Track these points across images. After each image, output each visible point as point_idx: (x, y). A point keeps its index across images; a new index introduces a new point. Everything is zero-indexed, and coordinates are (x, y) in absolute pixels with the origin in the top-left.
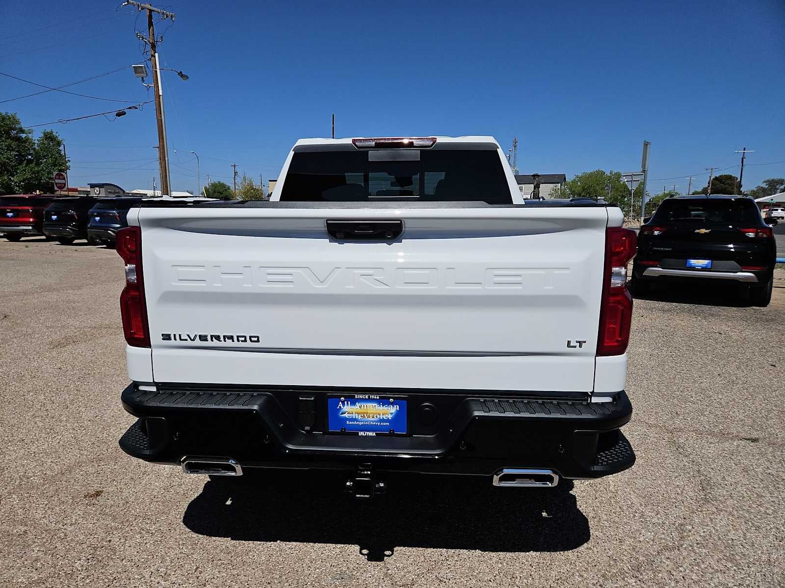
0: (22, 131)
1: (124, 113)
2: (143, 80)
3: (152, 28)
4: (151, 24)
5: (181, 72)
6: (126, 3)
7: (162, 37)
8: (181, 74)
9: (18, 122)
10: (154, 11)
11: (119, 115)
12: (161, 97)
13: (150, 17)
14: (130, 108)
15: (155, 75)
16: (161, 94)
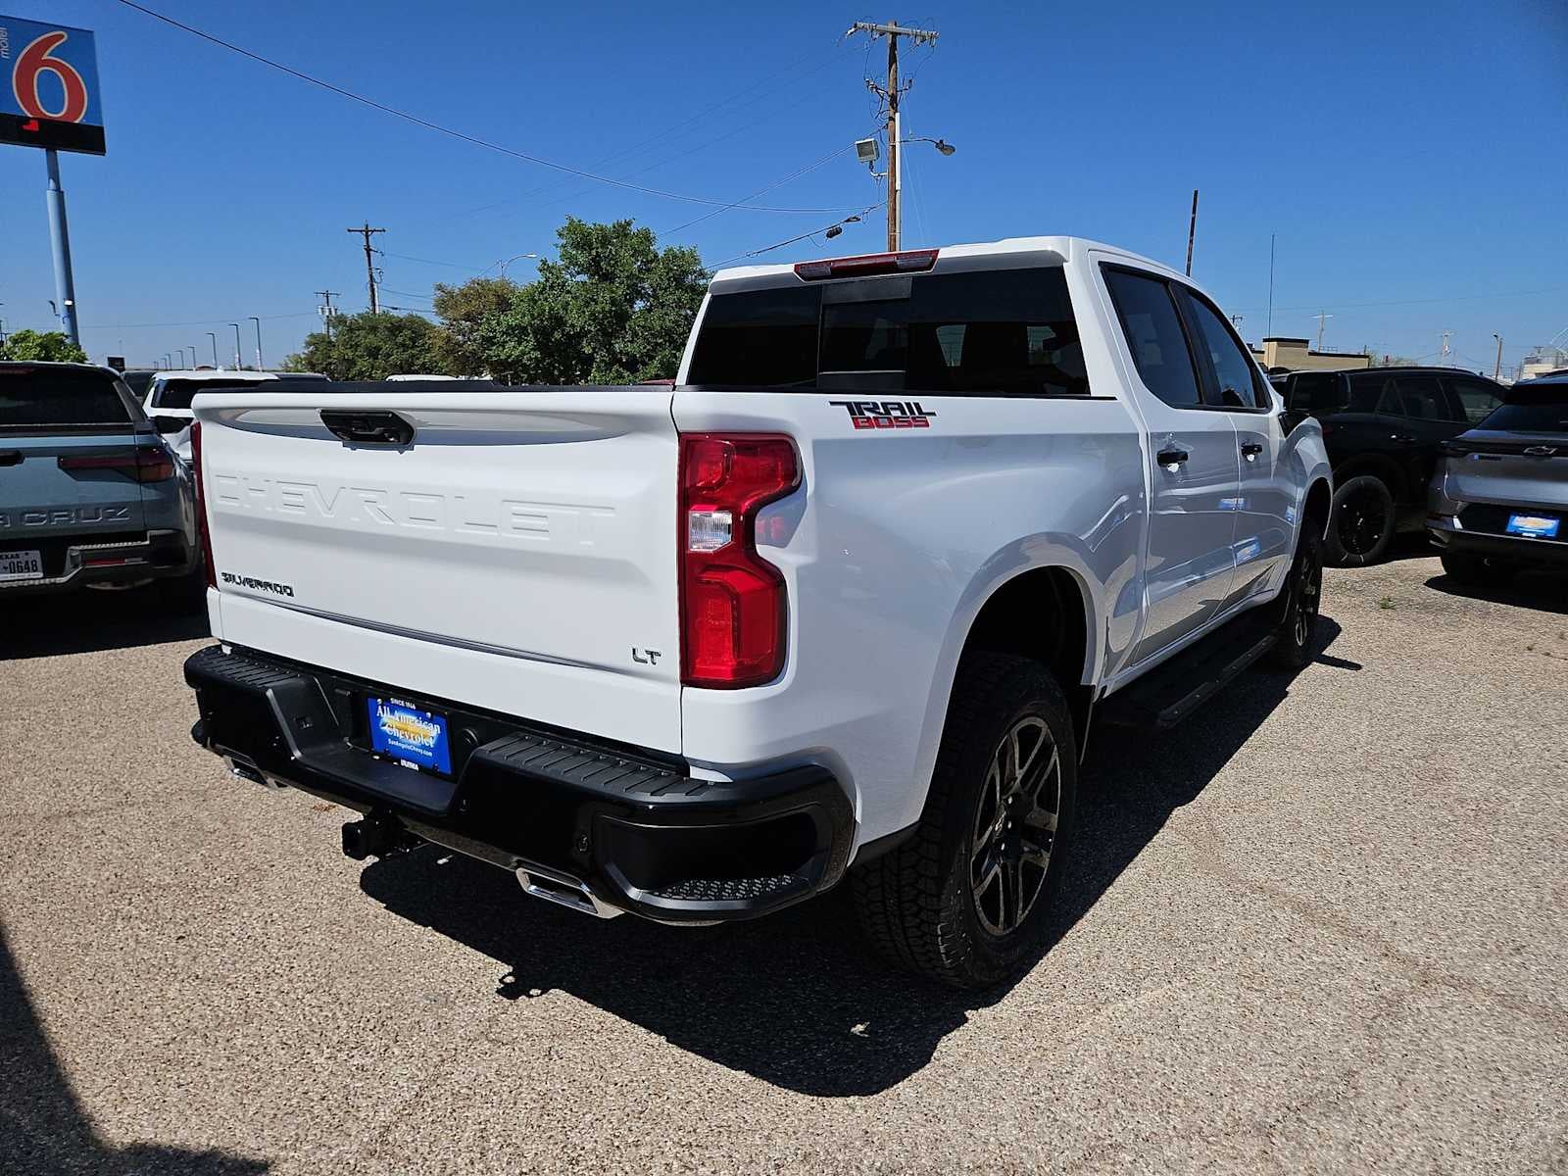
0: (702, 275)
1: (838, 231)
2: (871, 167)
3: (894, 66)
4: (893, 60)
5: (941, 142)
6: (853, 30)
7: (911, 81)
8: (941, 146)
9: (697, 261)
10: (900, 34)
11: (831, 235)
12: (898, 193)
13: (893, 46)
14: (848, 221)
15: (891, 155)
16: (898, 187)
